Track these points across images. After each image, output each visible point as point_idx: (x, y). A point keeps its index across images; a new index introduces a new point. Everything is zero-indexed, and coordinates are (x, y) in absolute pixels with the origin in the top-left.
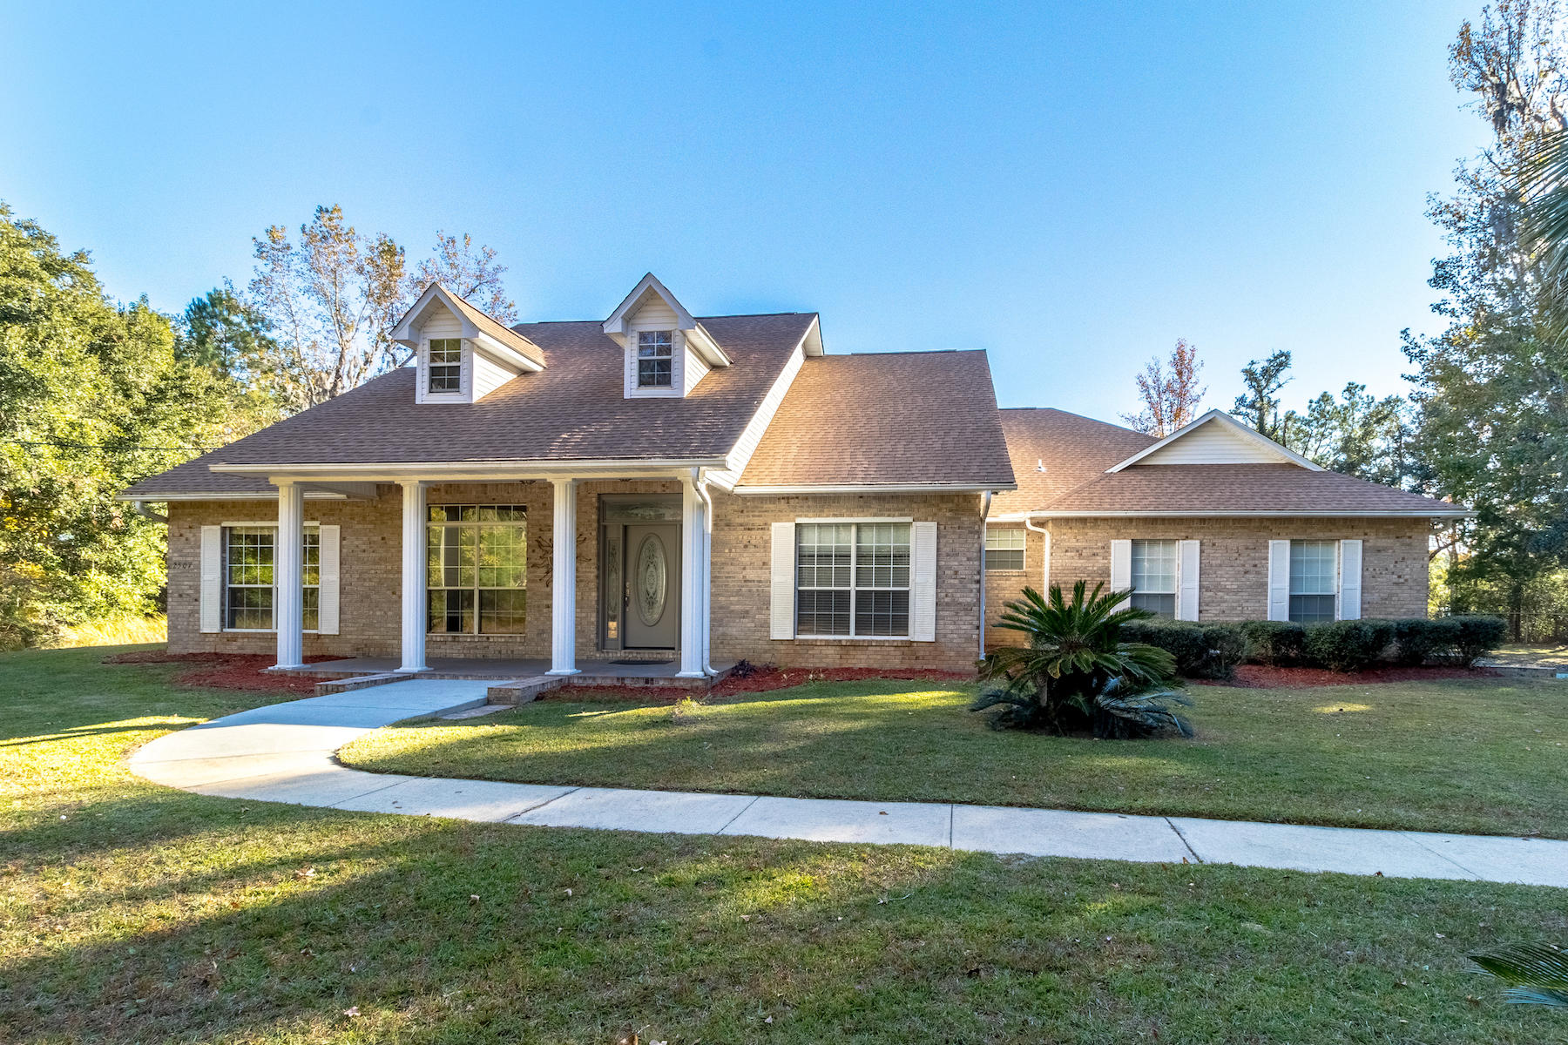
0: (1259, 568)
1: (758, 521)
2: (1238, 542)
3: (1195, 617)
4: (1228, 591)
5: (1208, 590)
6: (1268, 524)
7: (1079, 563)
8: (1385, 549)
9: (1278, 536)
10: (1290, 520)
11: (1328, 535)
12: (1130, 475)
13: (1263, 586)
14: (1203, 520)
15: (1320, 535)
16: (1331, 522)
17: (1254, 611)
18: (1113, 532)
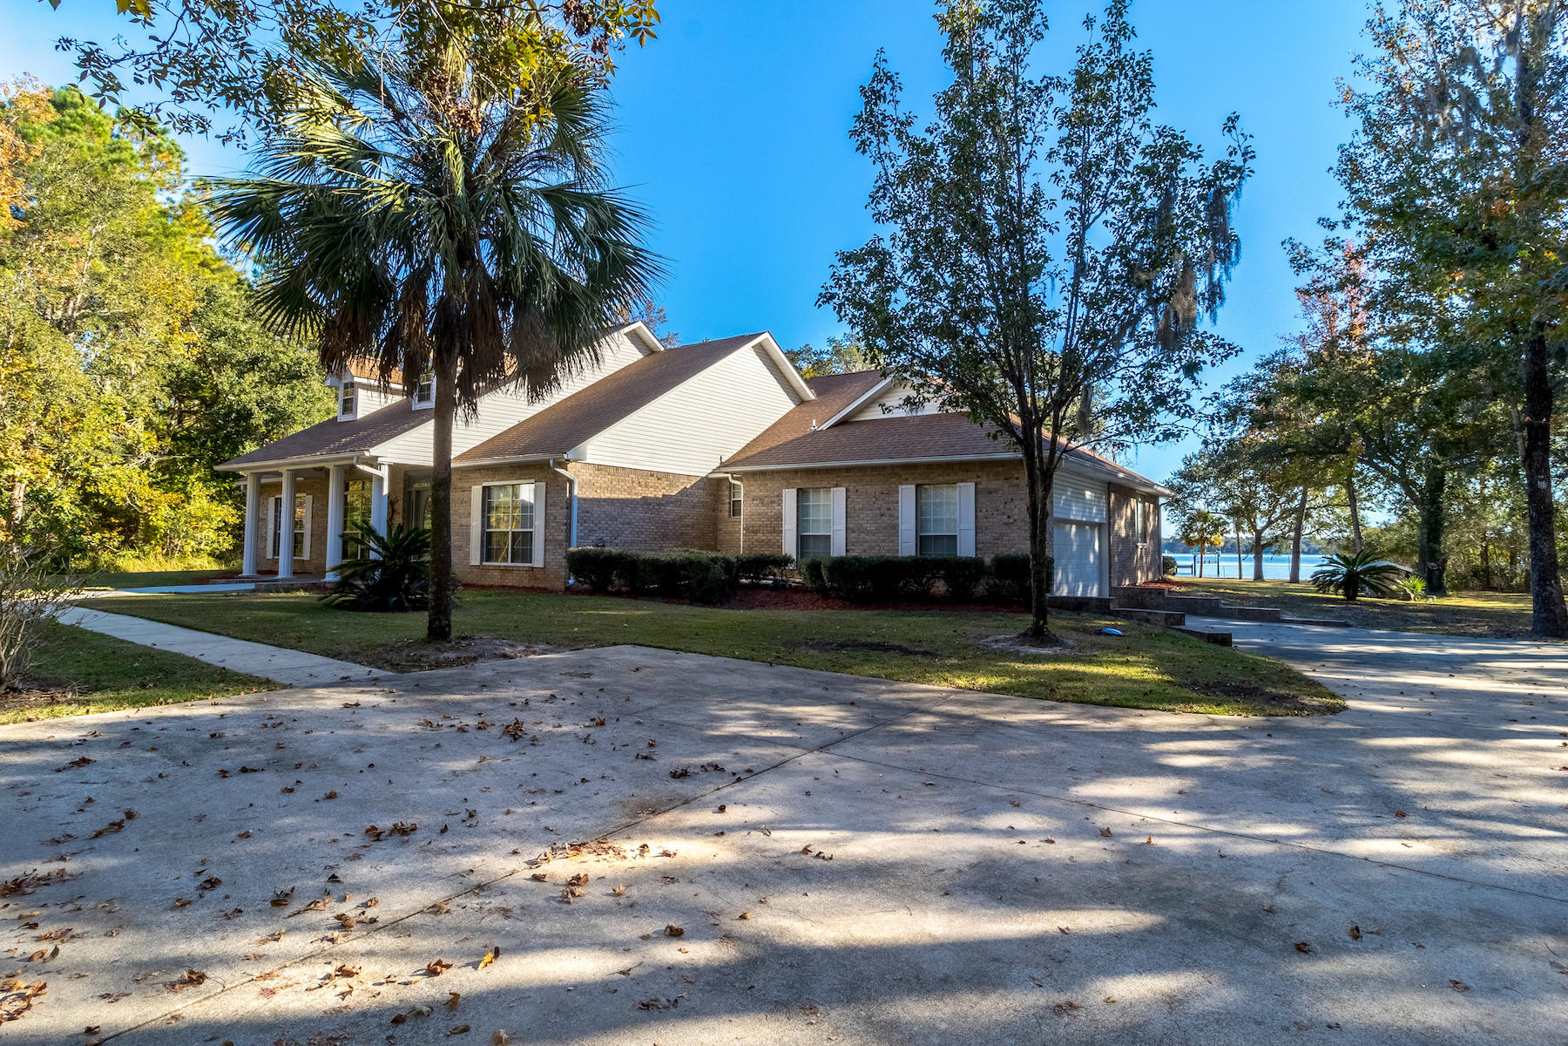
0: (892, 511)
1: (466, 485)
2: (876, 488)
3: (844, 554)
4: (869, 532)
5: (853, 532)
6: (896, 470)
7: (762, 509)
8: (996, 491)
9: (906, 482)
10: (915, 466)
11: (947, 478)
12: (836, 431)
13: (895, 527)
14: (848, 469)
15: (941, 479)
16: (949, 466)
17: (889, 551)
18: (784, 483)
